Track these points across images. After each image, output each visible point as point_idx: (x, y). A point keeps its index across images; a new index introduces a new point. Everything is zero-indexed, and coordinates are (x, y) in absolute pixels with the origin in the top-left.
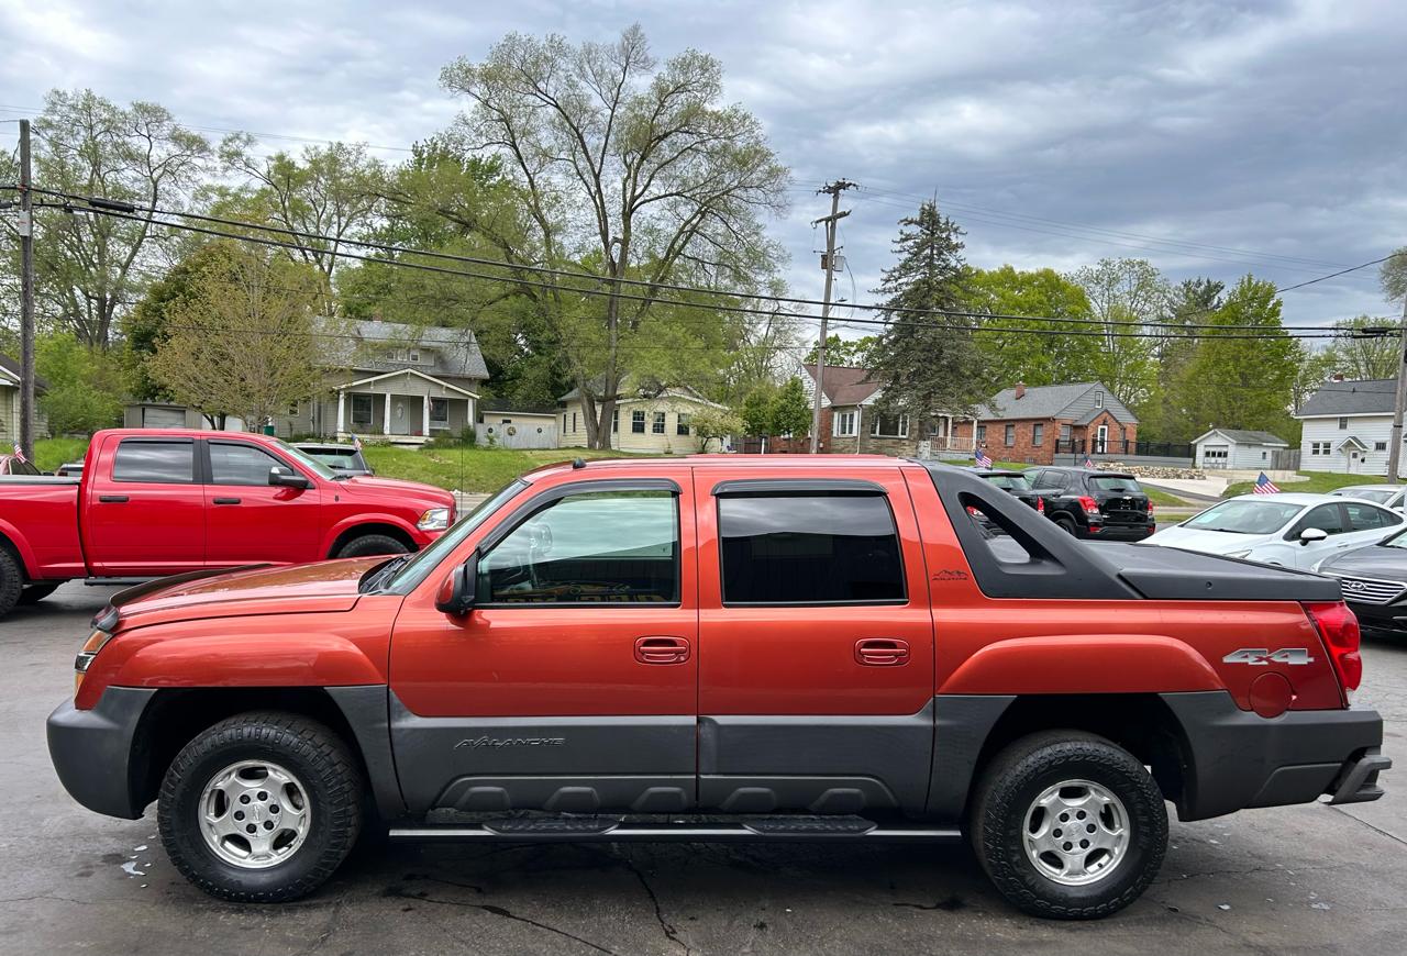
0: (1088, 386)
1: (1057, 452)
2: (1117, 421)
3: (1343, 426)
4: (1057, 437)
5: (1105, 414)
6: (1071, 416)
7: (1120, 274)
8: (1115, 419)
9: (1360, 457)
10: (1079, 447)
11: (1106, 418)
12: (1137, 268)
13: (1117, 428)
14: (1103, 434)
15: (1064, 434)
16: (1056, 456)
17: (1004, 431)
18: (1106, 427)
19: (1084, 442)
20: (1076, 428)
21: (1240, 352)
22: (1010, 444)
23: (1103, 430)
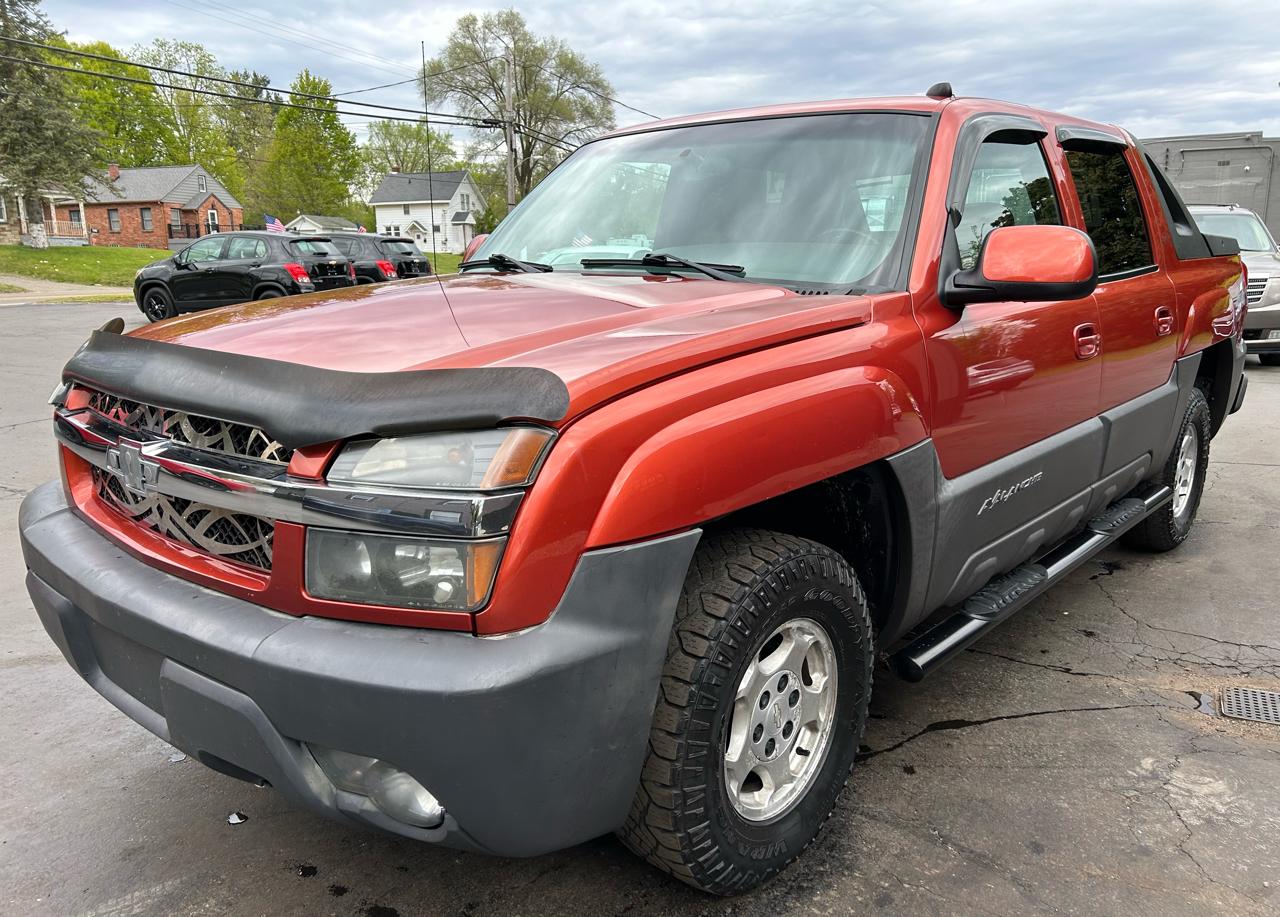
0: (189, 169)
1: (171, 237)
2: (224, 206)
3: (407, 212)
4: (169, 222)
5: (212, 199)
6: (181, 199)
7: (177, 57)
8: (221, 203)
9: (423, 239)
10: (193, 231)
11: (214, 203)
12: (193, 53)
13: (226, 213)
14: (213, 219)
15: (175, 219)
16: (170, 241)
17: (106, 216)
18: (215, 211)
19: (197, 226)
20: (186, 212)
21: (311, 143)
22: (116, 229)
23: (213, 214)
